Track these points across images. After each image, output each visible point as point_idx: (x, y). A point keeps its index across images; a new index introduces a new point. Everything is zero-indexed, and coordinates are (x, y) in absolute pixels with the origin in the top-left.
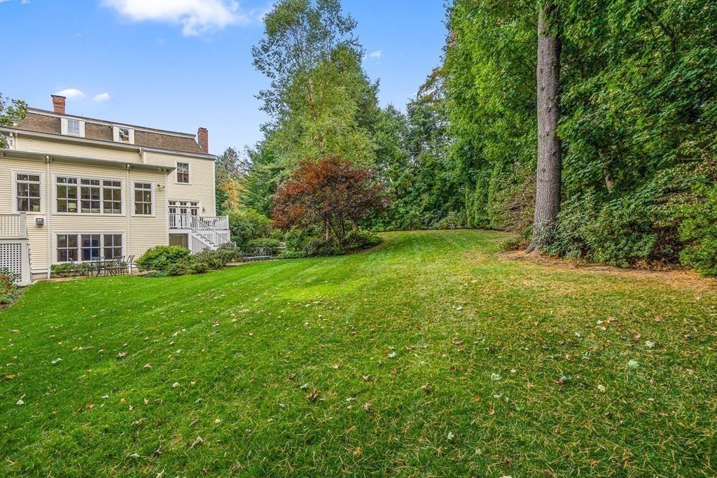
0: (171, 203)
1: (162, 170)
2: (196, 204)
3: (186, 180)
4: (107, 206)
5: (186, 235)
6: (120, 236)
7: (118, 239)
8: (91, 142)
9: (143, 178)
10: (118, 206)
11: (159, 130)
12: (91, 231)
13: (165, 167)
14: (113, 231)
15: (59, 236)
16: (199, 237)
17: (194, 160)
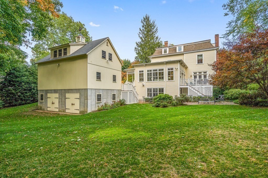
0: (195, 73)
1: (177, 62)
2: (206, 73)
3: (201, 62)
4: (160, 78)
5: (187, 88)
6: (163, 88)
7: (163, 89)
8: (171, 54)
9: (170, 66)
10: (163, 78)
11: (194, 43)
12: (155, 87)
13: (178, 60)
14: (161, 87)
15: (147, 89)
16: (192, 89)
17: (206, 52)
